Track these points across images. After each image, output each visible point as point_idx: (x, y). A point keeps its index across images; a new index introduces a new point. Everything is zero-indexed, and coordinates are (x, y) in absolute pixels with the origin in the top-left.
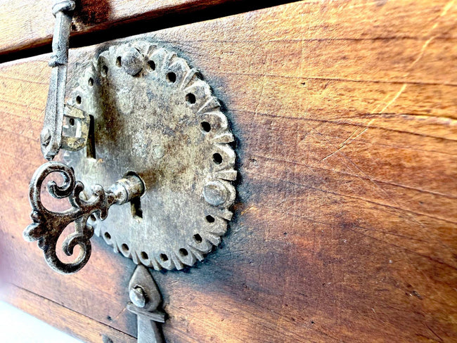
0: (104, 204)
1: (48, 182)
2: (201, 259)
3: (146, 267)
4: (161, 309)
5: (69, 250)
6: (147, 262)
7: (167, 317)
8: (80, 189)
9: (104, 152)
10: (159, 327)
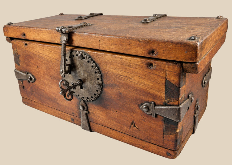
0: (74, 86)
1: (62, 84)
2: (99, 96)
3: (83, 100)
4: (87, 110)
5: (68, 96)
6: (84, 99)
7: (89, 112)
8: (69, 84)
9: (73, 73)
10: (86, 114)
